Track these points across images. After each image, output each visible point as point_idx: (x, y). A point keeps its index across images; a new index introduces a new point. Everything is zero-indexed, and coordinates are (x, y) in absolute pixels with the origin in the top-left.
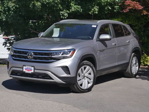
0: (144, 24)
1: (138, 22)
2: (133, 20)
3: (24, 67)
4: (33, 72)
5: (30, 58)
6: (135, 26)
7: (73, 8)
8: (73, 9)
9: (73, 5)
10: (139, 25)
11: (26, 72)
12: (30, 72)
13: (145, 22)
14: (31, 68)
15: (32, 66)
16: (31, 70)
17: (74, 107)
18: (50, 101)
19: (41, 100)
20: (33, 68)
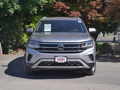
3: (56, 58)
4: (66, 61)
5: (61, 49)
11: (59, 61)
12: (63, 62)
14: (63, 58)
15: (65, 57)
16: (64, 60)
20: (66, 58)
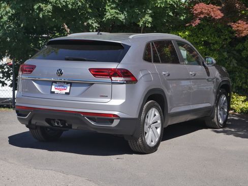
0: (229, 40)
1: (219, 37)
2: (211, 34)
6: (214, 44)
7: (108, 14)
8: (108, 16)
9: (109, 8)
10: (221, 42)
13: (230, 38)
17: (88, 182)
18: (50, 171)
19: (36, 169)
